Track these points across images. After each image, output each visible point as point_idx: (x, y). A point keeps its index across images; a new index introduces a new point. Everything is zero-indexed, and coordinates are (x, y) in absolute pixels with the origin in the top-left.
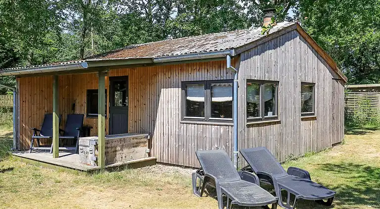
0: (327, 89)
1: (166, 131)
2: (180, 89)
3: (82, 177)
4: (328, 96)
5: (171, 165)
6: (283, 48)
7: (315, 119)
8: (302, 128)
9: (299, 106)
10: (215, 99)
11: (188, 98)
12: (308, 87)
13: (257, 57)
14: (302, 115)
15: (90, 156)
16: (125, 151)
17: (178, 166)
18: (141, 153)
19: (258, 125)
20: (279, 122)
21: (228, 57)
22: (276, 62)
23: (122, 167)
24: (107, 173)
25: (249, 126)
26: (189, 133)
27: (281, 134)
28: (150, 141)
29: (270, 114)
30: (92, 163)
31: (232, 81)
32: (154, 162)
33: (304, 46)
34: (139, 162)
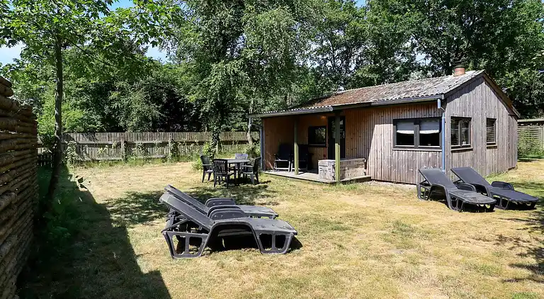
0: (505, 123)
1: (379, 156)
2: (392, 125)
3: (327, 187)
4: (506, 129)
5: (384, 181)
6: (474, 91)
7: (495, 147)
8: (488, 155)
9: (485, 137)
10: (422, 132)
11: (398, 131)
12: (491, 122)
13: (457, 100)
14: (487, 144)
15: (328, 173)
16: (351, 170)
17: (390, 182)
18: (360, 172)
19: (458, 151)
20: (472, 150)
21: (439, 101)
22: (470, 103)
23: (351, 181)
24: (341, 185)
25: (452, 152)
26: (401, 158)
27: (473, 159)
28: (366, 164)
29: (464, 144)
30: (331, 178)
31: (440, 118)
32: (369, 179)
33: (488, 89)
34: (360, 179)
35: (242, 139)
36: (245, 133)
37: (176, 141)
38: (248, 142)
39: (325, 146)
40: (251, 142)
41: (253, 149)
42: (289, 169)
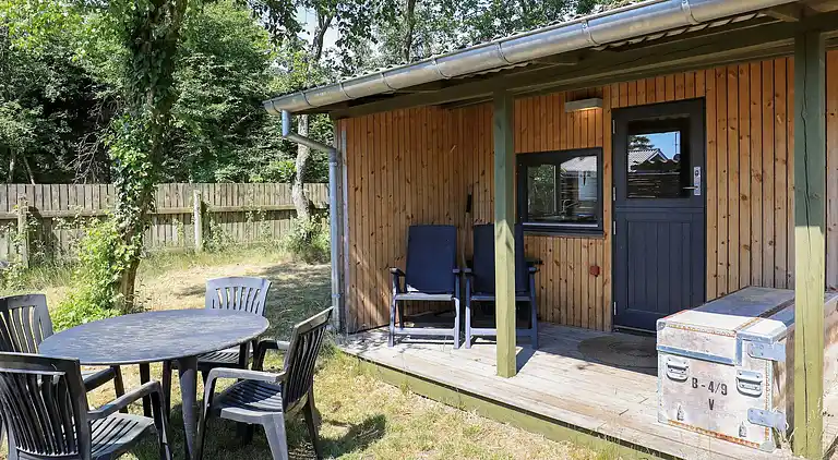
35: (277, 206)
36: (287, 185)
37: (44, 213)
38: (294, 212)
39: (600, 231)
40: (303, 214)
41: (310, 234)
42: (455, 332)
